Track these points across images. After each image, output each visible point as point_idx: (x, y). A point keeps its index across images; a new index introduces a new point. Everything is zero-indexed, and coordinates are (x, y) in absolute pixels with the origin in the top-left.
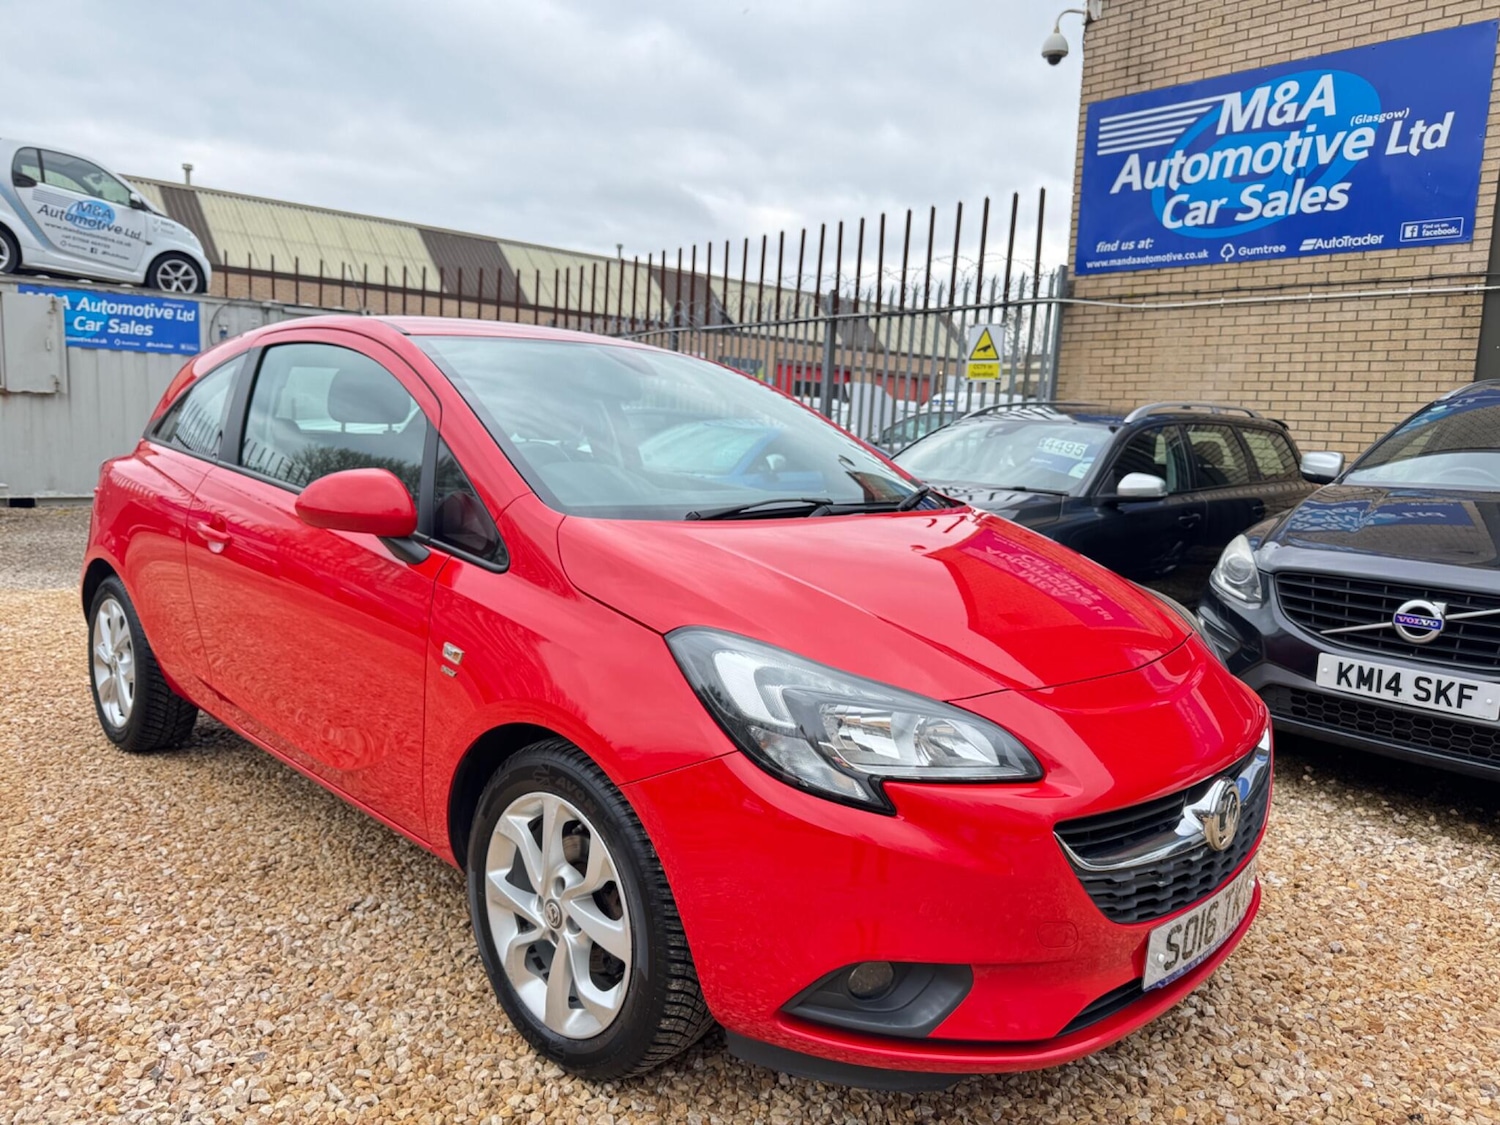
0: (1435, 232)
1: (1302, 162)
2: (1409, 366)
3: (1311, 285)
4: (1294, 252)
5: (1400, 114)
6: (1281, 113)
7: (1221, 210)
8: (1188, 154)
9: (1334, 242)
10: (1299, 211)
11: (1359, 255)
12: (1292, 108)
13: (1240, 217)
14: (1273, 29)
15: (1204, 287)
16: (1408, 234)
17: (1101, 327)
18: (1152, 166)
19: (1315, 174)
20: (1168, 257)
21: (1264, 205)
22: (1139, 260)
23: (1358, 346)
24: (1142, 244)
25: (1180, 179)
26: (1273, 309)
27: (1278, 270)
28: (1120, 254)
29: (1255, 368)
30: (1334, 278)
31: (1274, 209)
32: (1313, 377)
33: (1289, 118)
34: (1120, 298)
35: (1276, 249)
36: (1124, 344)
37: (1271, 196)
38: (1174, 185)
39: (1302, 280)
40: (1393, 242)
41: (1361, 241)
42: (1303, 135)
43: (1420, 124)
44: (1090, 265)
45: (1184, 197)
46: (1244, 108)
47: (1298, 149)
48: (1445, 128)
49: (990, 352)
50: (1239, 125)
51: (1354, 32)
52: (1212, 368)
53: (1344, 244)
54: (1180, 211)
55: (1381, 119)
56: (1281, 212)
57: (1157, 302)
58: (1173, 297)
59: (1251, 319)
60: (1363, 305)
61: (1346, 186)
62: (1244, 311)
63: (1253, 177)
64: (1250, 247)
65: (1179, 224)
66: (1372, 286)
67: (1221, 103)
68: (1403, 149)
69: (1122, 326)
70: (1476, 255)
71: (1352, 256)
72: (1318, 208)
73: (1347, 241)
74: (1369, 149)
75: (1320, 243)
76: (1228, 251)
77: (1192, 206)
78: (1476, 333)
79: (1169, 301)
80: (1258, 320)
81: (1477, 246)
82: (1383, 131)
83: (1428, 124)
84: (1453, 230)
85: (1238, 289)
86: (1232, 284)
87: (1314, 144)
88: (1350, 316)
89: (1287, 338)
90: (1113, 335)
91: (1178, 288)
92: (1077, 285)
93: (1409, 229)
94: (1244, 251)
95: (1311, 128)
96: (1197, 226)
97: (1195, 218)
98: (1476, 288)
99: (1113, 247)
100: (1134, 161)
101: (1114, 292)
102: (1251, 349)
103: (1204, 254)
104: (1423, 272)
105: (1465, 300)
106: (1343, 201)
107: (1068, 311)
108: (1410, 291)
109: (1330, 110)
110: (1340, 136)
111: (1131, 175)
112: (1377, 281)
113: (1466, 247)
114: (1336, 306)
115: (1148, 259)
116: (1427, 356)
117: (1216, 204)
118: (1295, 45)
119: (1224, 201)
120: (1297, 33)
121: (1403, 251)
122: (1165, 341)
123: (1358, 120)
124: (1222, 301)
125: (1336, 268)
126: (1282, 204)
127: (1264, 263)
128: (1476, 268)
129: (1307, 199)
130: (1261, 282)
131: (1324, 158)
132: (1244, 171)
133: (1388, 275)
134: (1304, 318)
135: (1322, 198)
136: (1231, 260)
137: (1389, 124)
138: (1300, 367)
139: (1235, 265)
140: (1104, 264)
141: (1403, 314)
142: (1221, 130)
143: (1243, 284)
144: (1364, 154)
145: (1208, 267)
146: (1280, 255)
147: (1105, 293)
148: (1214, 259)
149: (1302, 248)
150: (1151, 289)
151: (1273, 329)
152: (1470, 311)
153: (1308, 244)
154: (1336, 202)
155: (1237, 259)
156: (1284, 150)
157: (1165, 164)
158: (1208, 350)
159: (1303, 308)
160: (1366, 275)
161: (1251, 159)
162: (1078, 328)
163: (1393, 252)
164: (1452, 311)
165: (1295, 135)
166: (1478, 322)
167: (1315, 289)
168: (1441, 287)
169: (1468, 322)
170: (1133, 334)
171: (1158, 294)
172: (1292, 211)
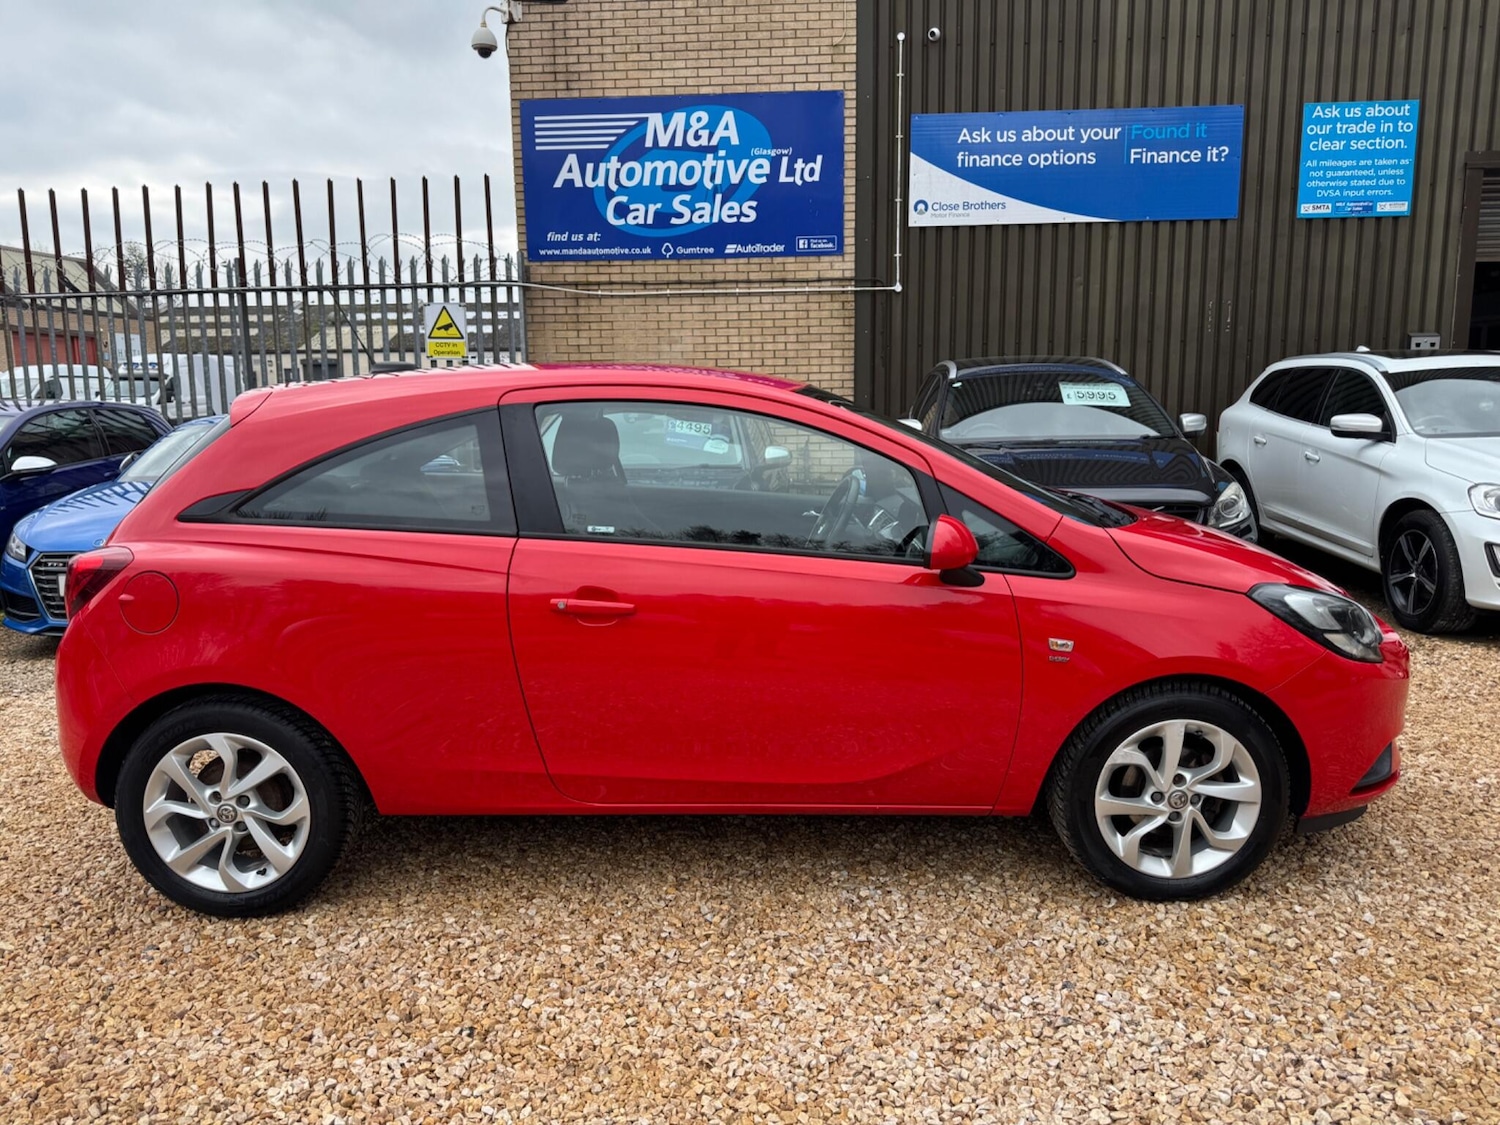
0: (822, 246)
1: (718, 180)
2: (812, 346)
3: (737, 282)
4: (720, 254)
5: (786, 152)
6: (697, 137)
7: (657, 213)
8: (622, 160)
9: (750, 248)
10: (721, 220)
11: (768, 260)
12: (705, 134)
13: (674, 221)
14: (681, 64)
15: (651, 278)
16: (801, 246)
17: (562, 311)
18: (590, 167)
19: (729, 192)
20: (616, 251)
21: (692, 212)
22: (590, 252)
23: (776, 331)
24: (590, 237)
25: (617, 182)
26: (710, 300)
27: (710, 268)
28: (570, 244)
29: (701, 348)
30: (753, 277)
31: (701, 217)
32: (746, 355)
33: (704, 142)
34: (576, 285)
35: (706, 250)
36: (586, 326)
37: (698, 206)
38: (614, 187)
39: (730, 277)
40: (791, 251)
41: (769, 248)
42: (716, 158)
43: (800, 161)
44: (542, 252)
45: (624, 199)
46: (666, 128)
47: (714, 169)
48: (817, 166)
49: (452, 331)
50: (664, 142)
51: (745, 80)
52: (667, 348)
53: (757, 250)
54: (622, 211)
55: (773, 153)
56: (706, 219)
57: (611, 290)
58: (625, 287)
59: (693, 308)
60: (776, 299)
61: (754, 204)
62: (687, 301)
63: (680, 188)
64: (686, 247)
65: (622, 222)
66: (781, 284)
67: (647, 119)
68: (790, 179)
69: (582, 311)
70: (845, 265)
71: (764, 260)
72: (735, 220)
73: (759, 248)
74: (767, 176)
75: (740, 248)
76: (667, 250)
77: (632, 207)
78: (853, 321)
79: (622, 289)
80: (700, 309)
81: (847, 258)
82: (775, 163)
83: (806, 162)
84: (831, 245)
85: (680, 282)
86: (674, 278)
87: (726, 166)
88: (767, 307)
89: (724, 324)
90: (575, 318)
91: (628, 278)
92: (532, 270)
93: (801, 242)
94: (681, 250)
95: (722, 153)
96: (637, 225)
97: (635, 218)
98: (849, 288)
99: (564, 237)
100: (572, 159)
101: (570, 279)
102: (696, 333)
103: (648, 251)
104: (813, 275)
105: (843, 298)
106: (753, 215)
107: (528, 295)
108: (807, 289)
109: (735, 141)
110: (745, 162)
111: (570, 172)
112: (784, 281)
113: (840, 258)
114: (756, 299)
115: (597, 251)
116: (824, 338)
117: (652, 208)
118: (701, 81)
119: (659, 205)
120: (702, 72)
121: (799, 259)
122: (623, 325)
123: (756, 151)
124: (668, 292)
125: (755, 269)
126: (707, 213)
127: (698, 261)
128: (849, 274)
129: (725, 212)
130: (697, 277)
131: (735, 178)
132: (672, 182)
133: (790, 276)
134: (734, 308)
135: (737, 212)
136: (671, 257)
137: (779, 158)
138: (736, 347)
139: (675, 262)
140: (557, 252)
141: (804, 306)
142: (649, 143)
143: (684, 277)
144: (764, 180)
145: (652, 262)
146: (709, 256)
147: (561, 279)
148: (656, 255)
149: (727, 251)
150: (604, 278)
151: (712, 317)
152: (847, 306)
153: (731, 249)
154: (748, 216)
155: (675, 256)
156: (703, 168)
157: (602, 166)
158: (662, 333)
159: (733, 300)
160: (776, 276)
161: (678, 173)
162: (539, 311)
163: (791, 259)
164: (837, 306)
165: (710, 156)
166: (852, 314)
167: (740, 285)
168: (827, 287)
169: (847, 314)
170: (592, 318)
171: (611, 283)
172: (715, 220)
